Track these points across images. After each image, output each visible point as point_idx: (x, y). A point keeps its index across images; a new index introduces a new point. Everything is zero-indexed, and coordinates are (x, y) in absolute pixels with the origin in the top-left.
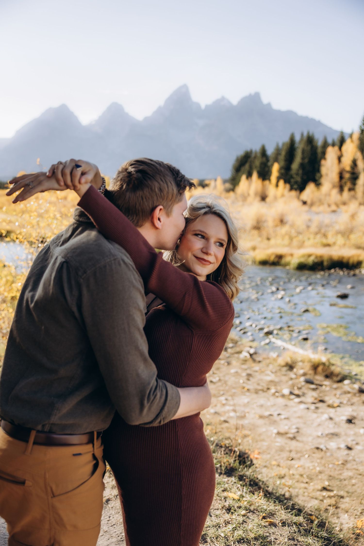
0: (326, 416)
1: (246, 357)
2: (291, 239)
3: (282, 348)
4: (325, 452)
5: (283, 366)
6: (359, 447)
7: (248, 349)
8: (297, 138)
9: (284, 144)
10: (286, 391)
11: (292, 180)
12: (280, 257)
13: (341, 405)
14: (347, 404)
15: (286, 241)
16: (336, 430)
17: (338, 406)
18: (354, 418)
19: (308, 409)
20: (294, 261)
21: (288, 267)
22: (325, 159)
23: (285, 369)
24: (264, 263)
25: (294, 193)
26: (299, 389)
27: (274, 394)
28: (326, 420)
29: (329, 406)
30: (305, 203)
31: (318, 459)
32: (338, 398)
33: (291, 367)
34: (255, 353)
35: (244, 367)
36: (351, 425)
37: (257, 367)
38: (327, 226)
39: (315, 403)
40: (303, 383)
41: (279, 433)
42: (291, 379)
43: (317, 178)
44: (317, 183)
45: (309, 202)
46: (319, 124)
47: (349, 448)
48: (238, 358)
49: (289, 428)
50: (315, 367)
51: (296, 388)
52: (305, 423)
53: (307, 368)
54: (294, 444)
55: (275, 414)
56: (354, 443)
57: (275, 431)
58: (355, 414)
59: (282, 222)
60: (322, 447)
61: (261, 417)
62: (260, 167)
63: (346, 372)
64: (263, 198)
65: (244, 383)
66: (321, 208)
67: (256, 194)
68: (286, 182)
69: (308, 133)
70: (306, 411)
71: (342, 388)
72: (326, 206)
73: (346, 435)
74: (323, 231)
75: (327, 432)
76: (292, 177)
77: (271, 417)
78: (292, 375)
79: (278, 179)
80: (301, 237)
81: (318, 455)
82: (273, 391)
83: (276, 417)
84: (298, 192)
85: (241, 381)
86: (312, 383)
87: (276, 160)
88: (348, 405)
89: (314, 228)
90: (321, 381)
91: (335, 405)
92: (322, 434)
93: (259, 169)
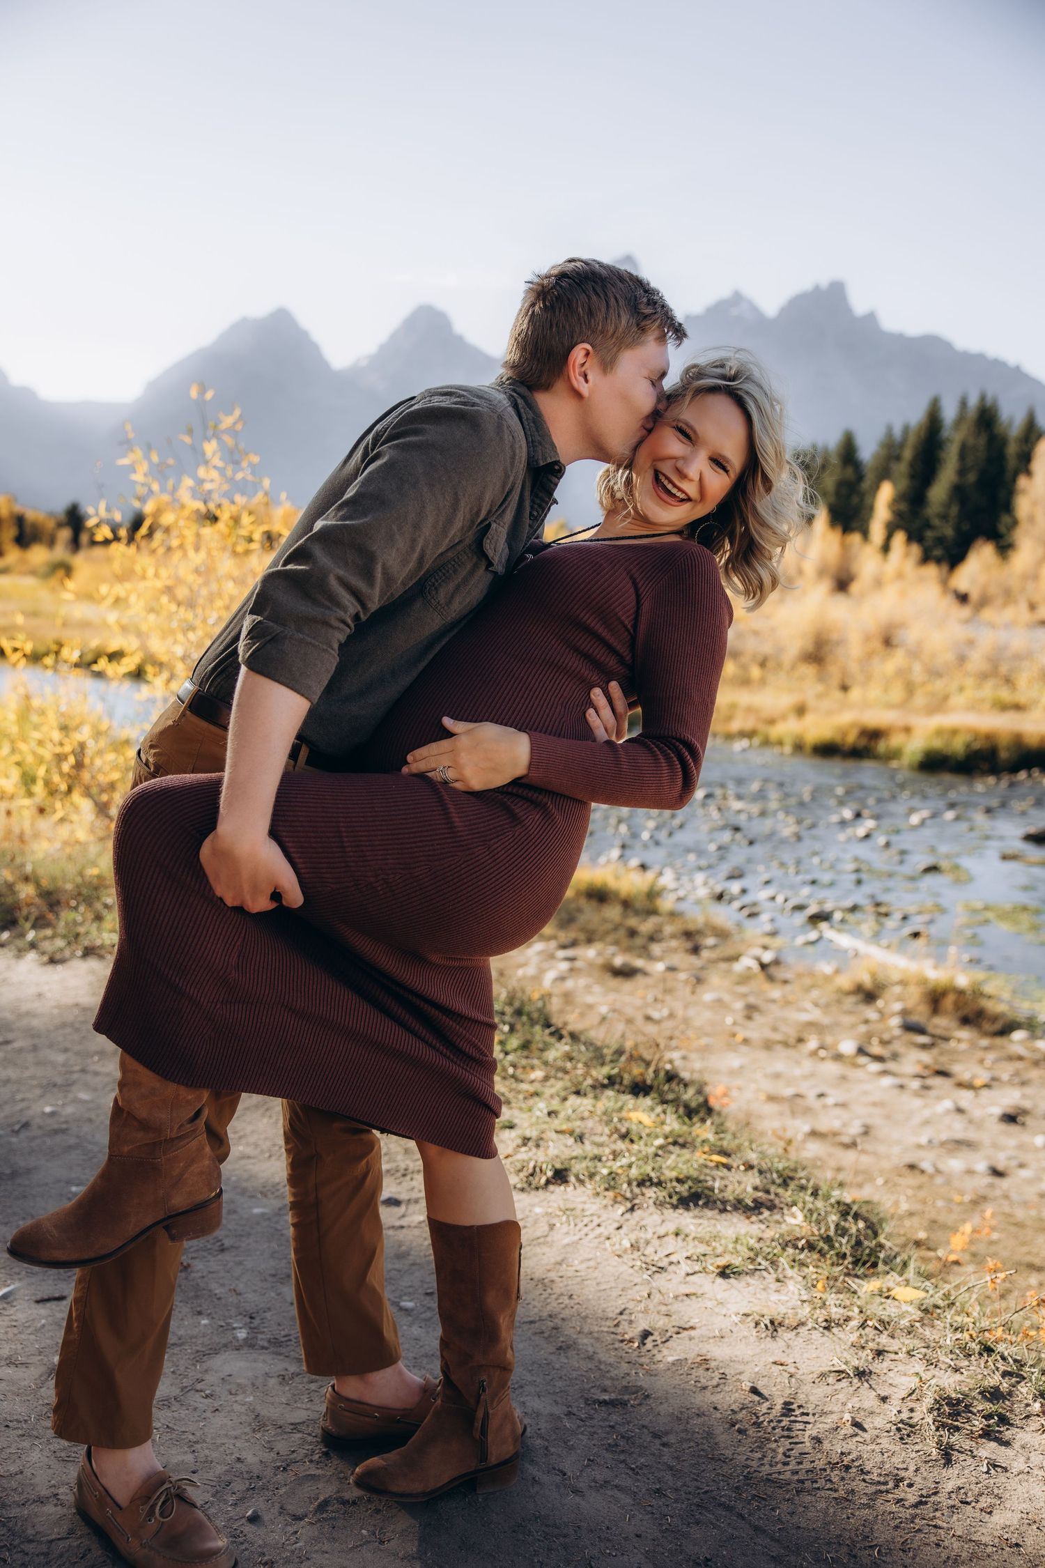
0: (948, 1104)
1: (749, 968)
2: (910, 689)
3: (851, 953)
4: (931, 1177)
5: (849, 993)
6: (1025, 1173)
7: (758, 951)
8: (949, 413)
9: (906, 430)
10: (848, 1047)
11: (929, 534)
12: (874, 735)
13: (994, 1083)
14: (1010, 1083)
15: (897, 694)
16: (971, 1135)
17: (987, 1086)
18: (1025, 1112)
19: (902, 1087)
20: (914, 746)
21: (894, 764)
22: (1029, 473)
23: (851, 1000)
24: (827, 750)
25: (932, 571)
26: (884, 1043)
27: (814, 1054)
28: (948, 1112)
29: (961, 1085)
30: (963, 598)
31: (912, 1188)
32: (989, 1069)
33: (869, 995)
34: (777, 962)
35: (742, 989)
36: (1013, 1128)
37: (776, 992)
38: (1018, 657)
39: (923, 1077)
40: (897, 1032)
41: (814, 1134)
42: (866, 1022)
43: (1002, 529)
44: (1002, 543)
45: (974, 596)
46: (1017, 375)
47: (997, 1173)
48: (729, 972)
49: (844, 1125)
50: (935, 998)
51: (875, 1041)
52: (888, 1117)
53: (914, 997)
54: (849, 1157)
55: (811, 1094)
56: (1014, 1163)
57: (806, 1128)
58: (1027, 1104)
59: (888, 642)
60: (926, 1165)
61: (772, 1098)
62: (838, 493)
63: (1021, 1016)
64: (842, 584)
65: (735, 1023)
66: (1009, 614)
67: (821, 572)
68: (910, 539)
69: (983, 398)
70: (897, 1091)
71: (1002, 1047)
72: (1023, 607)
73: (995, 1146)
74: (1004, 669)
75: (944, 1136)
76: (928, 525)
77: (799, 1101)
78: (870, 1013)
79: (891, 530)
80: (939, 685)
81: (911, 1180)
82: (812, 1044)
83: (811, 1100)
84: (945, 568)
85: (729, 1020)
86: (920, 1030)
87: (884, 473)
88: (1013, 1085)
89: (977, 660)
90: (946, 1029)
91: (978, 1082)
92: (930, 1141)
93: (832, 499)
